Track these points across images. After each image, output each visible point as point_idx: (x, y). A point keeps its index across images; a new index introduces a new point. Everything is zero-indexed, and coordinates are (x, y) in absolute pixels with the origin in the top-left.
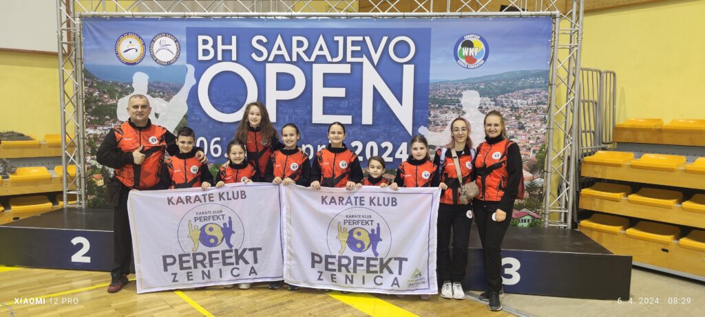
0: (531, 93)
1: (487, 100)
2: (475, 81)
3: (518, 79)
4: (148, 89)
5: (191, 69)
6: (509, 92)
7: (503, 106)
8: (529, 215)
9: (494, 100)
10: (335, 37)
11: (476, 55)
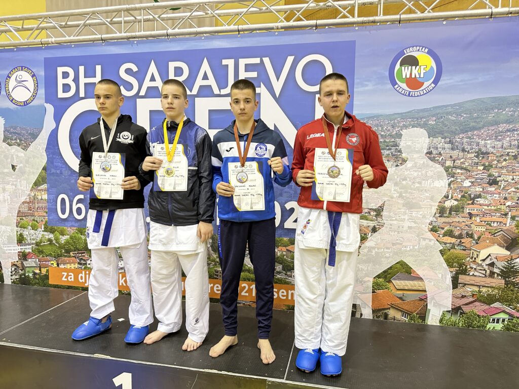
0: (508, 130)
1: (440, 142)
2: (421, 114)
3: (488, 110)
4: (4, 136)
5: (50, 109)
6: (474, 129)
7: (463, 150)
8: (504, 312)
9: (450, 142)
10: (223, 60)
11: (422, 76)
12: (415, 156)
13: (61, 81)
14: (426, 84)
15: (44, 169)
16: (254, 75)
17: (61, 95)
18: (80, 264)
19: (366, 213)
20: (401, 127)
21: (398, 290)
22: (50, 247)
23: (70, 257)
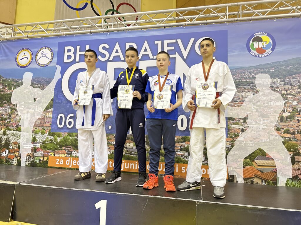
1: (277, 81)
2: (266, 66)
4: (32, 83)
5: (59, 68)
6: (296, 73)
7: (291, 85)
9: (283, 81)
10: (155, 41)
11: (265, 47)
12: (264, 88)
13: (66, 54)
14: (267, 51)
15: (52, 100)
16: (172, 48)
17: (66, 60)
18: (67, 154)
19: (238, 121)
20: (255, 73)
21: (258, 166)
22: (50, 145)
23: (62, 150)
